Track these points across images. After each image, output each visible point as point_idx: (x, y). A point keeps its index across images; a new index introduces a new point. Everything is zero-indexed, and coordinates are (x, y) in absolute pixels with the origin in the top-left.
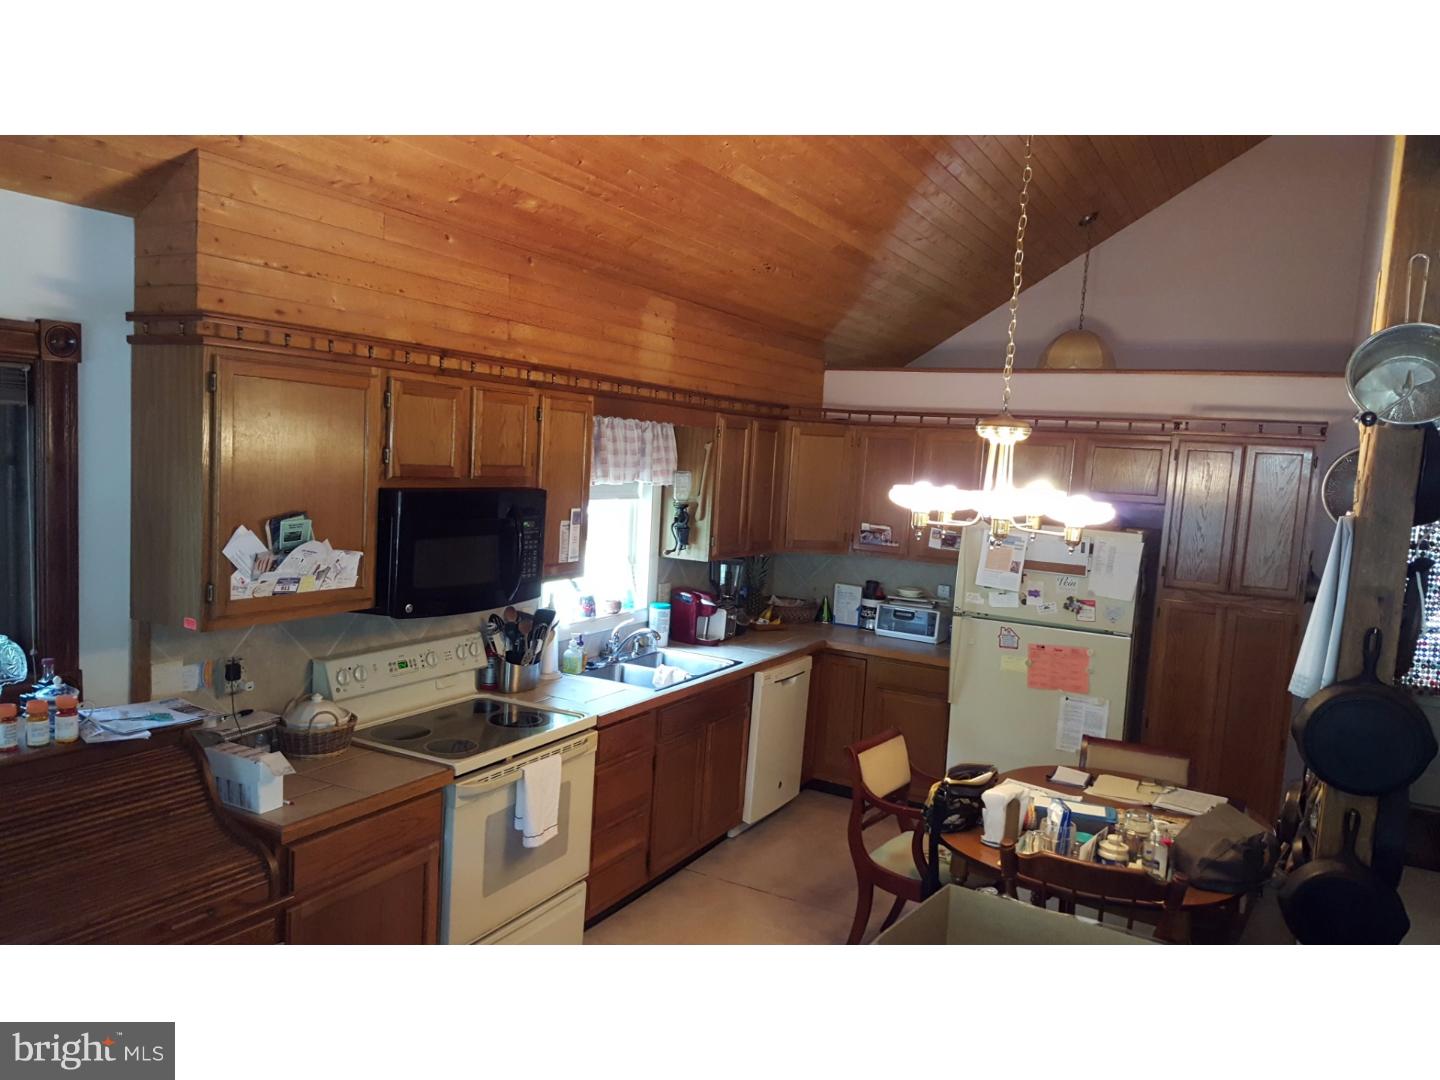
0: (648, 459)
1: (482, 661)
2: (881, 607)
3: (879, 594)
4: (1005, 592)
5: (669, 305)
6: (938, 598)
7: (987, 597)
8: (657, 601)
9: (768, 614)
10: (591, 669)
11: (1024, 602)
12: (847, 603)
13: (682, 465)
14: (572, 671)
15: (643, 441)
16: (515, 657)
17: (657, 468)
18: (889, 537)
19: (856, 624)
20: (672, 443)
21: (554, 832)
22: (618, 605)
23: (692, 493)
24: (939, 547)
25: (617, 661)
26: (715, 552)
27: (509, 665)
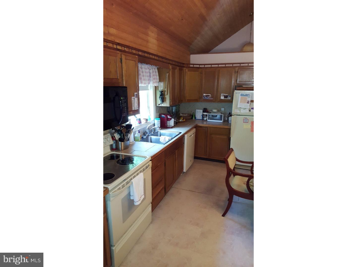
0: (152, 78)
1: (112, 142)
2: (208, 114)
3: (207, 111)
4: (245, 109)
5: (155, 30)
6: (221, 111)
7: (240, 110)
8: (156, 118)
9: (182, 118)
10: (143, 139)
11: (250, 111)
12: (199, 114)
13: (160, 80)
14: (138, 141)
15: (150, 73)
16: (121, 140)
17: (154, 81)
18: (211, 97)
19: (201, 119)
20: (157, 74)
21: (143, 197)
22: (147, 120)
23: (164, 88)
24: (223, 99)
25: (149, 136)
26: (171, 104)
27: (120, 142)
